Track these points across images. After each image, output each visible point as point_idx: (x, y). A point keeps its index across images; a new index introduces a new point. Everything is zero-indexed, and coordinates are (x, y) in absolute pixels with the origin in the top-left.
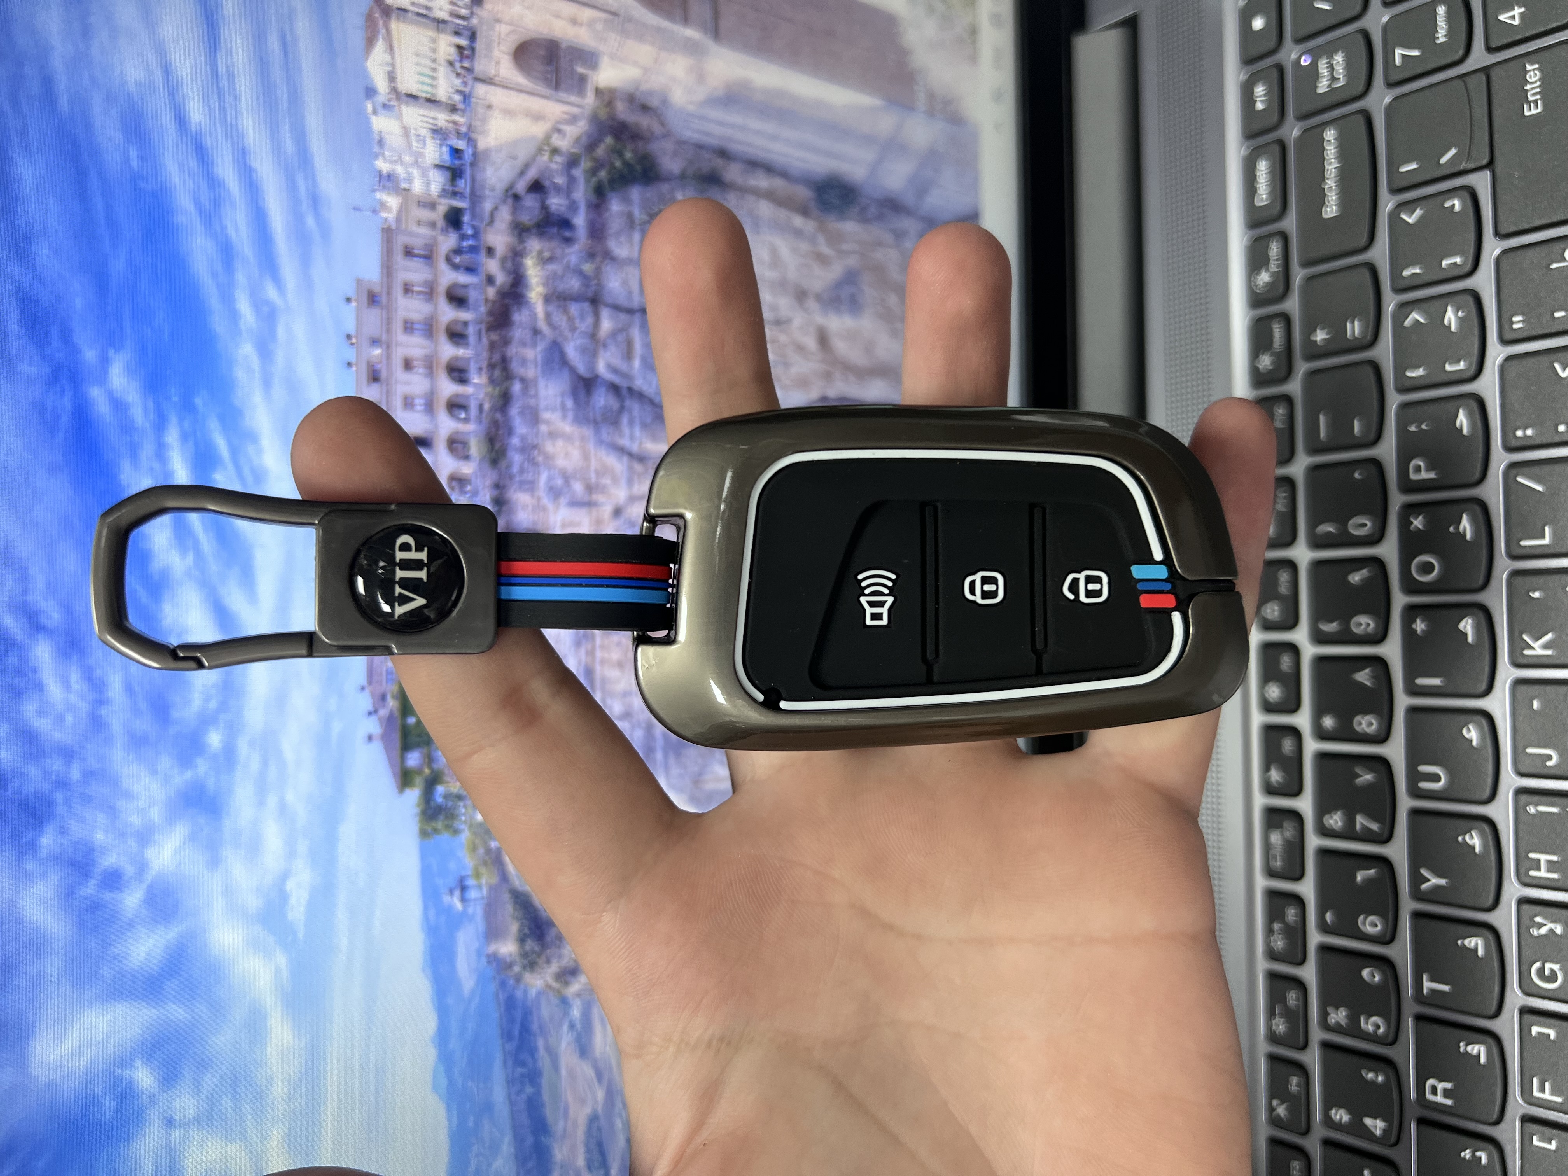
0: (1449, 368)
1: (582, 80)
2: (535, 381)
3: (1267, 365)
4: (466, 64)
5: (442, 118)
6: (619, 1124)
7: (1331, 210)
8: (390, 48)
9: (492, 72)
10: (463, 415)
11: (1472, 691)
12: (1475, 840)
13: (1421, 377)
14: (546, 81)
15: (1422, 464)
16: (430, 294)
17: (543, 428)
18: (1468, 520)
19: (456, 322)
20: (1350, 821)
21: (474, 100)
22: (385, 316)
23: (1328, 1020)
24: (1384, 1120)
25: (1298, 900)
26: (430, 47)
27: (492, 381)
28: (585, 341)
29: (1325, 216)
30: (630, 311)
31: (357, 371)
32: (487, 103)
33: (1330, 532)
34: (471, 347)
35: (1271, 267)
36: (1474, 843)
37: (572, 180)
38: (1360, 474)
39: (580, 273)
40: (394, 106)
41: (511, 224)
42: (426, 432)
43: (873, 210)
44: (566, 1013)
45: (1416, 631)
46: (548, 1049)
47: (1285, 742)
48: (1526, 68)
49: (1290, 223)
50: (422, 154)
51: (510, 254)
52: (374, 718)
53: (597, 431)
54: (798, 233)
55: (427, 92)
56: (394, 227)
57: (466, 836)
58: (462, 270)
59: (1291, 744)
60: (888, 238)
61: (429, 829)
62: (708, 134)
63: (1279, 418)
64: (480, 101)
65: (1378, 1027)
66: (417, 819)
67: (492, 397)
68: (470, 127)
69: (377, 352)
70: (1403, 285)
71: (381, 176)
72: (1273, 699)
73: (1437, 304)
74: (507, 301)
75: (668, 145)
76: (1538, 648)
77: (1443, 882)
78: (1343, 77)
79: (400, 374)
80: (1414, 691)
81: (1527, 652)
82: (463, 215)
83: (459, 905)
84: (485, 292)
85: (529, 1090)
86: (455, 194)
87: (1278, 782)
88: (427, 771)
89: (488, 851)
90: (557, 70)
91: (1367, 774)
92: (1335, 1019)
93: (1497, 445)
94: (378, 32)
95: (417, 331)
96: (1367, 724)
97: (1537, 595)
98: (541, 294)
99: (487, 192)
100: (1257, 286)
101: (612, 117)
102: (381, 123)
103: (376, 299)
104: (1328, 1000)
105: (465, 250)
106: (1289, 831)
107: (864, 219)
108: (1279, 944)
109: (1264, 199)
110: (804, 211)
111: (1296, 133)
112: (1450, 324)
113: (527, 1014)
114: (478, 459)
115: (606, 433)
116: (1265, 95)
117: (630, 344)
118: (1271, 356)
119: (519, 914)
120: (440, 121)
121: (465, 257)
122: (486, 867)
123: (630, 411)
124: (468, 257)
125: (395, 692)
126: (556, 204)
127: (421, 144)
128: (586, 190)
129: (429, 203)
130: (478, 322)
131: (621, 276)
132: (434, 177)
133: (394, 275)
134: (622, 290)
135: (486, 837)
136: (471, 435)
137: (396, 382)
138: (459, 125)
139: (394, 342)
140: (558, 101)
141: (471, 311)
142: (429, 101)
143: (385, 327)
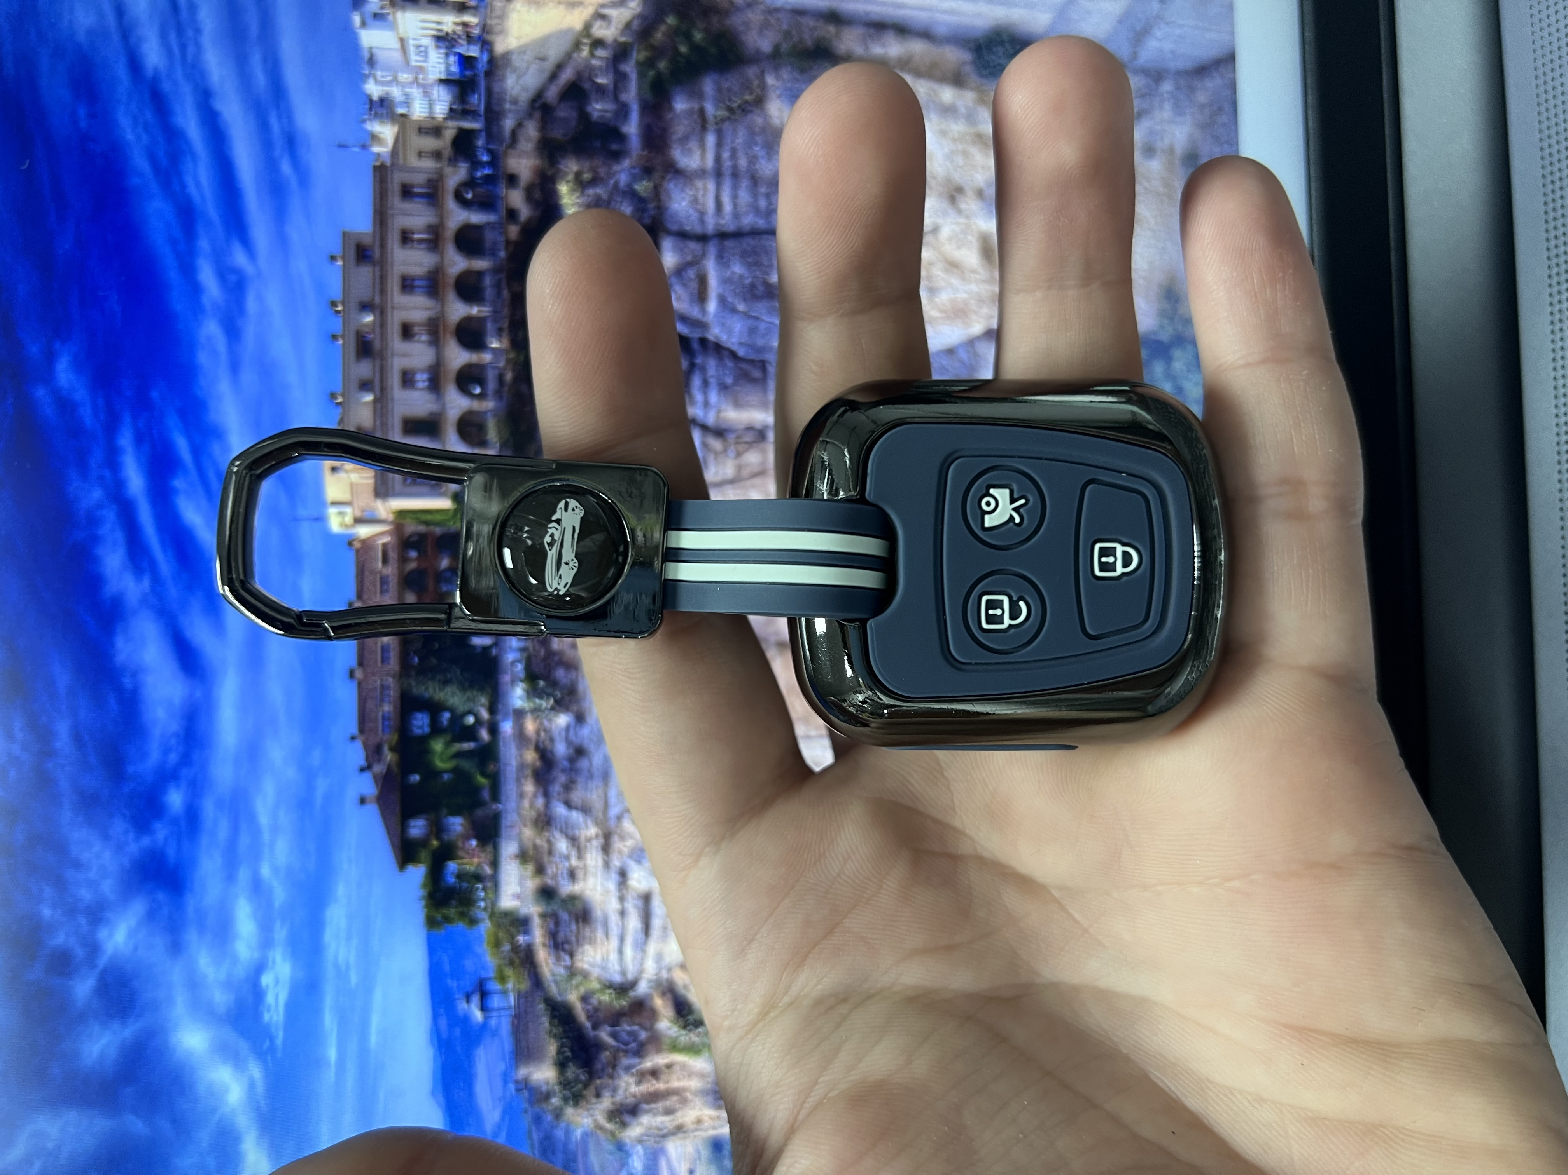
5: (449, 21)
10: (478, 391)
16: (435, 241)
19: (467, 273)
22: (378, 274)
30: (703, 238)
31: (344, 344)
34: (487, 304)
37: (620, 78)
40: (388, 14)
41: (538, 142)
42: (431, 414)
50: (421, 69)
51: (538, 181)
52: (368, 775)
54: (949, 110)
56: (388, 163)
57: (486, 926)
58: (475, 208)
61: (439, 917)
66: (423, 903)
67: (515, 363)
68: (485, 28)
69: (369, 318)
71: (371, 101)
75: (755, 17)
79: (397, 344)
82: (476, 138)
83: (478, 1015)
84: (505, 233)
86: (465, 114)
88: (435, 843)
89: (515, 948)
95: (419, 289)
99: (508, 106)
102: (372, 37)
103: (369, 253)
105: (479, 181)
110: (958, 81)
114: (498, 445)
117: (702, 281)
119: (558, 1030)
120: (447, 23)
121: (480, 190)
122: (514, 968)
123: (703, 370)
124: (484, 190)
125: (394, 742)
126: (600, 111)
127: (423, 56)
128: (640, 88)
129: (433, 129)
130: (496, 271)
131: (691, 193)
132: (439, 96)
133: (390, 222)
134: (691, 211)
135: (513, 930)
136: (489, 415)
137: (393, 355)
138: (471, 27)
139: (389, 305)
141: (487, 258)
142: (431, 2)
143: (378, 287)
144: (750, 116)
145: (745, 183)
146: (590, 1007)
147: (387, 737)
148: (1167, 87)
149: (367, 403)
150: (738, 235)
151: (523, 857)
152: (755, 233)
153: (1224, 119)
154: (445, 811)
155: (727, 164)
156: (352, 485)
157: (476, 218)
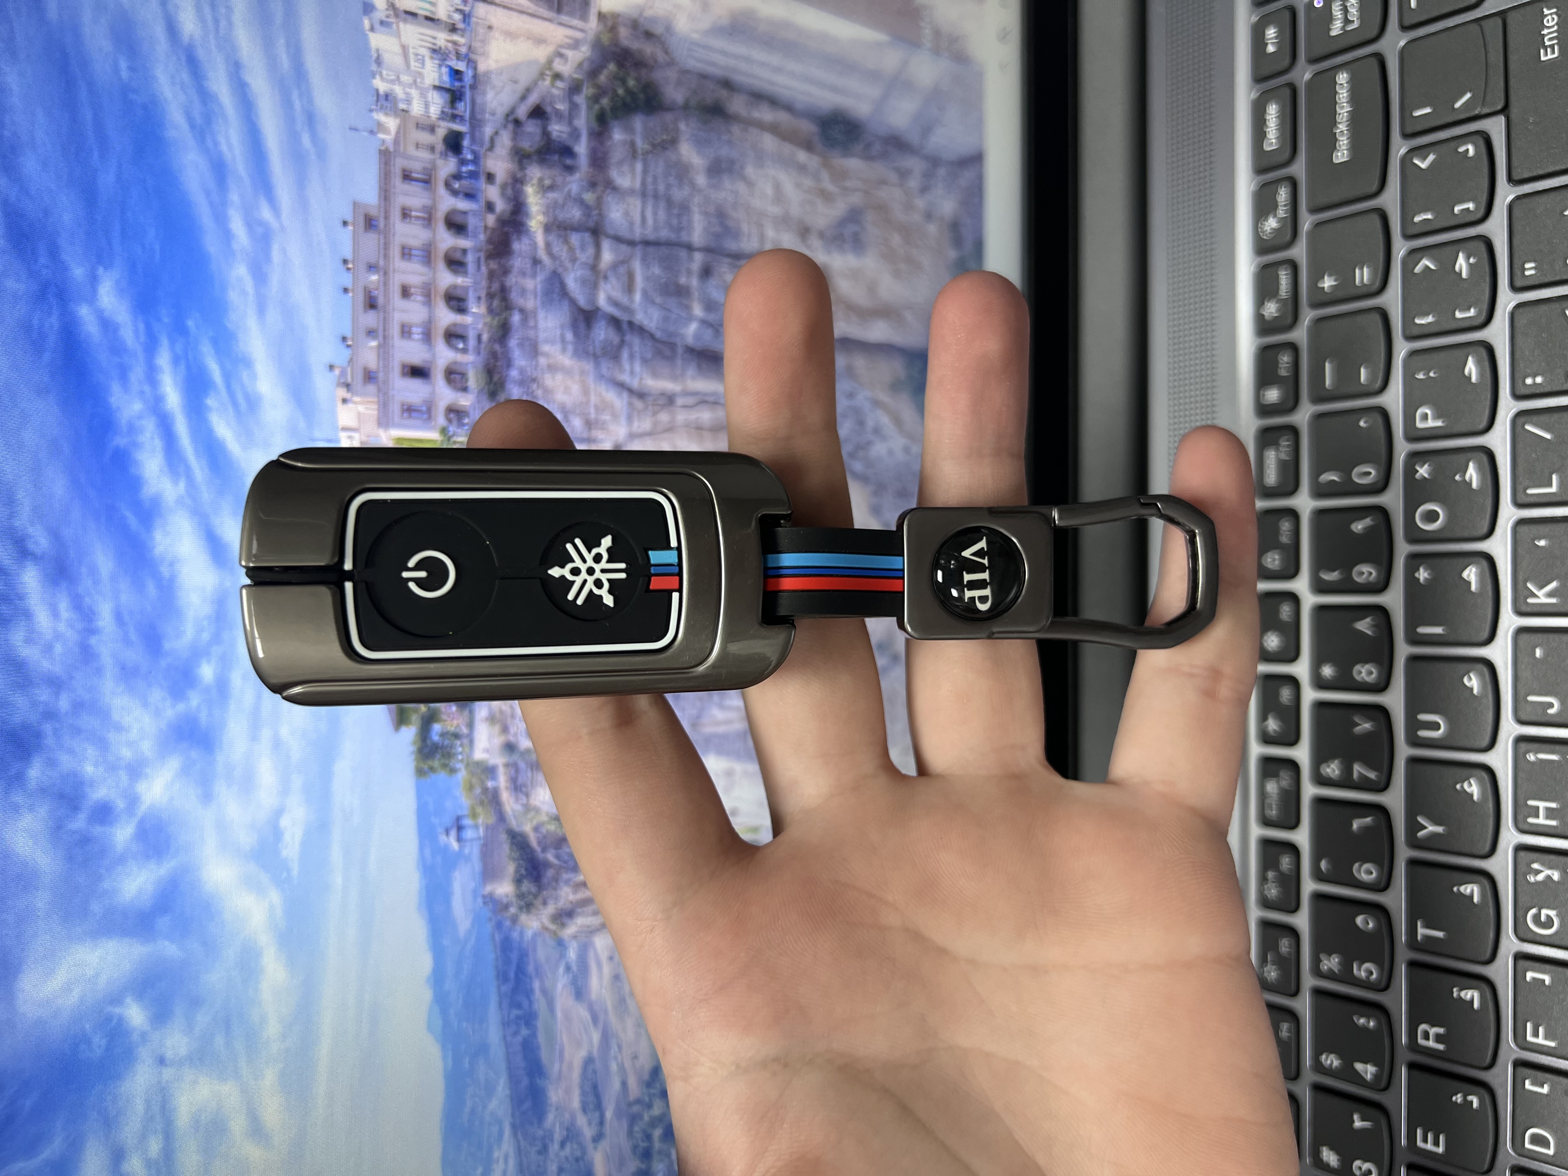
0: (1459, 315)
1: (585, 3)
2: (534, 313)
3: (1272, 313)
5: (442, 38)
6: (614, 1067)
7: (1341, 155)
10: (461, 346)
11: (1475, 639)
12: (1473, 788)
13: (1429, 324)
14: (549, 3)
15: (1429, 412)
16: (428, 220)
17: (542, 361)
18: (1474, 468)
19: (454, 249)
20: (1347, 770)
21: (474, 20)
22: (382, 241)
23: (1321, 967)
24: (1375, 1065)
25: (1293, 849)
27: (490, 311)
28: (587, 273)
29: (1335, 161)
30: (631, 243)
31: (353, 296)
32: (487, 23)
33: (1334, 481)
34: (470, 276)
35: (1279, 213)
36: (1473, 791)
37: (574, 107)
38: (1365, 423)
39: (581, 202)
40: (392, 23)
41: (511, 150)
42: (424, 361)
43: (877, 147)
44: (562, 956)
45: (1419, 579)
46: (544, 992)
47: (1283, 691)
48: (1543, 12)
49: (1299, 169)
50: (420, 74)
51: (510, 181)
53: (597, 364)
54: (802, 169)
55: (426, 10)
56: (392, 149)
57: (462, 774)
58: (460, 196)
59: (1289, 693)
60: (893, 177)
61: (426, 767)
62: (713, 64)
63: (1283, 366)
64: (480, 21)
65: (1372, 973)
66: (413, 757)
67: (490, 326)
68: (470, 48)
69: (374, 278)
70: (1415, 231)
71: (378, 94)
72: (1272, 647)
73: (1448, 250)
74: (506, 229)
75: (671, 74)
76: (1542, 597)
77: (1439, 829)
78: (1357, 19)
79: (397, 301)
80: (1414, 639)
81: (1531, 600)
82: (462, 139)
83: (455, 845)
84: (484, 219)
85: (524, 1032)
86: (454, 117)
87: (1275, 731)
89: (485, 790)
91: (1366, 722)
92: (1327, 965)
93: (1506, 393)
95: (415, 258)
96: (1366, 672)
97: (1542, 543)
98: (540, 223)
99: (487, 116)
100: (1263, 232)
101: (615, 42)
102: (378, 41)
103: (374, 223)
104: (1321, 947)
105: (464, 175)
106: (1286, 780)
107: (868, 157)
108: (1273, 892)
109: (1274, 144)
110: (808, 146)
111: (1307, 76)
112: (1461, 271)
113: (523, 955)
114: (476, 391)
115: (606, 367)
116: (1276, 38)
117: (631, 276)
118: (1277, 303)
119: (516, 855)
120: (440, 41)
121: (465, 182)
122: (483, 807)
123: (631, 346)
124: (468, 182)
126: (558, 131)
127: (420, 63)
128: (588, 117)
129: (428, 125)
130: (477, 250)
131: (623, 207)
132: (433, 99)
133: (392, 199)
134: (623, 221)
135: (483, 776)
136: (470, 367)
137: (393, 309)
138: (459, 46)
139: (391, 267)
140: (560, 24)
141: (470, 239)
142: (428, 18)
143: (382, 252)
144: (667, 152)
145: (662, 204)
146: (538, 835)
149: (372, 348)
150: (656, 244)
151: (492, 719)
152: (669, 244)
155: (650, 187)
156: (359, 415)
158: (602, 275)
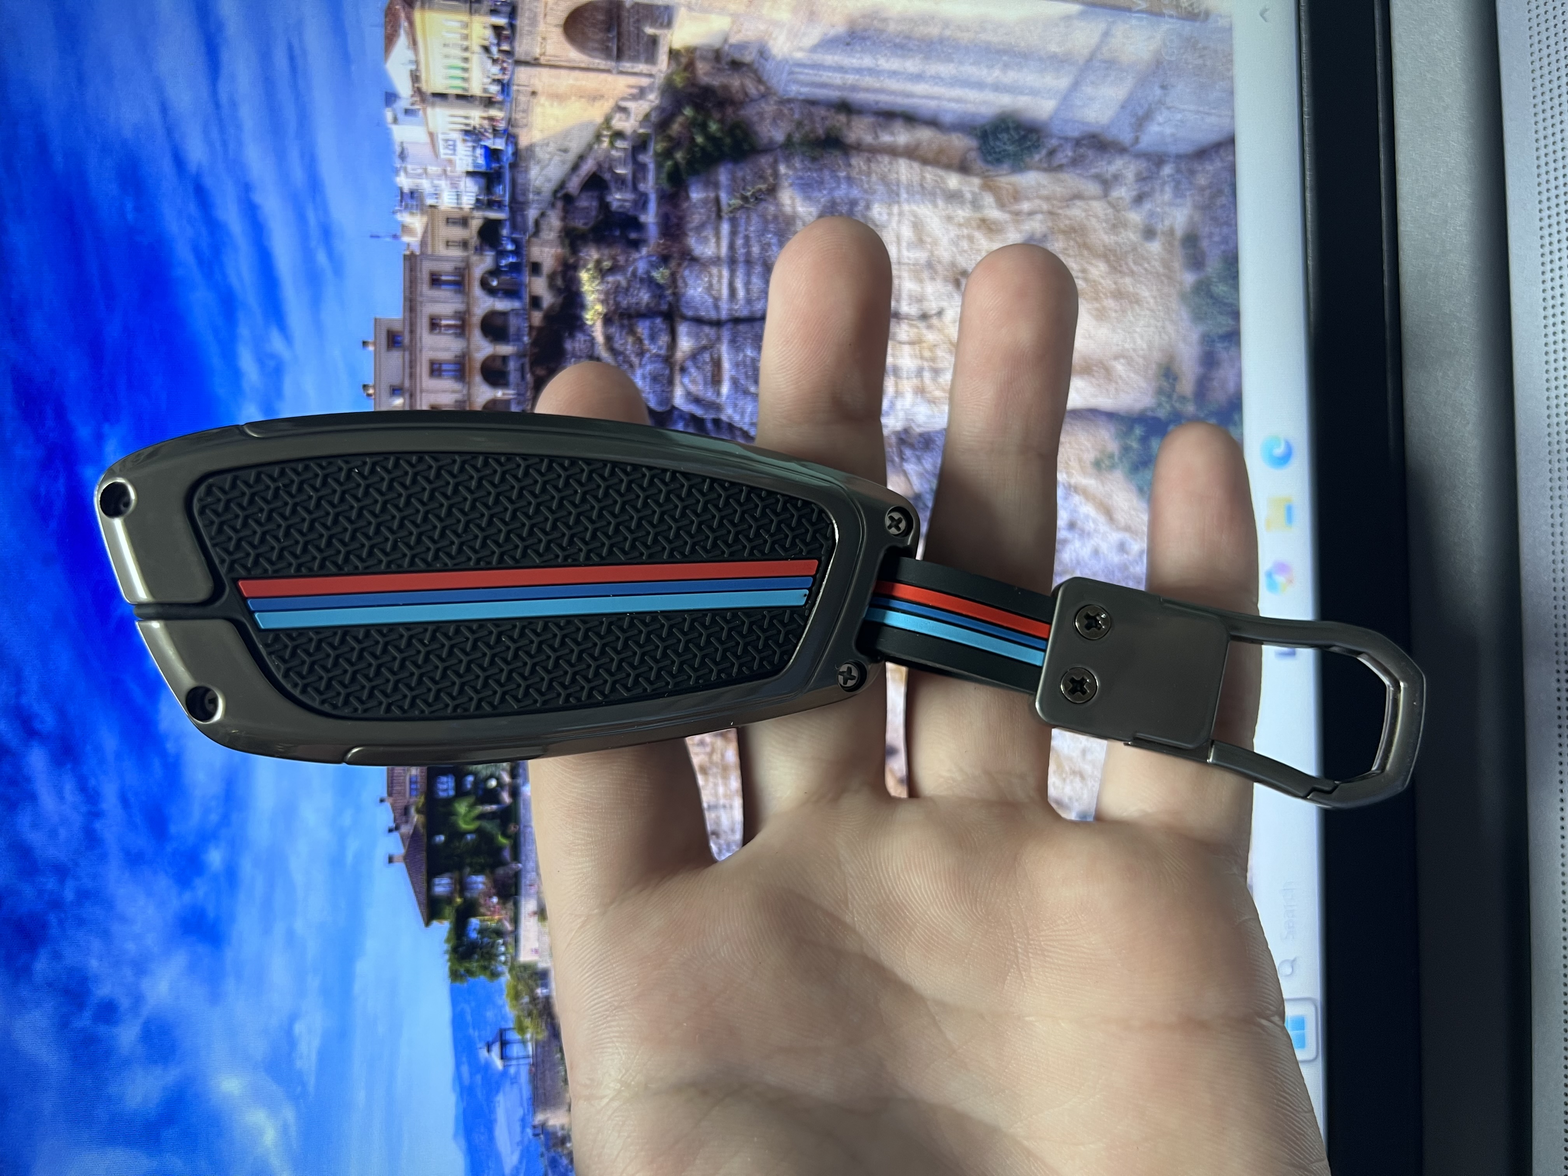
1: (654, 41)
4: (505, 47)
5: (476, 116)
8: (414, 43)
9: (537, 51)
14: (606, 52)
16: (461, 328)
19: (492, 358)
21: (515, 88)
22: (408, 358)
26: (462, 34)
28: (659, 367)
30: (717, 324)
32: (530, 89)
34: (512, 387)
37: (640, 169)
40: (419, 109)
41: (560, 232)
43: (1066, 153)
50: (450, 162)
51: (560, 269)
52: (396, 835)
54: (954, 197)
55: (457, 88)
56: (418, 253)
57: (506, 978)
58: (500, 295)
60: (1092, 188)
61: (462, 970)
62: (824, 85)
64: (521, 88)
66: (447, 957)
68: (510, 122)
69: (399, 402)
71: (402, 193)
74: (556, 327)
75: (769, 108)
82: (501, 228)
83: (499, 1064)
84: (529, 319)
86: (491, 205)
88: (459, 900)
89: (534, 999)
90: (619, 35)
94: (399, 26)
95: (446, 374)
98: (600, 314)
99: (531, 196)
101: (692, 82)
102: (403, 132)
103: (398, 339)
105: (504, 269)
107: (1052, 167)
110: (963, 168)
117: (717, 364)
120: (474, 118)
121: (505, 278)
122: (532, 1018)
124: (508, 278)
125: (420, 805)
126: (619, 200)
127: (451, 149)
128: (657, 178)
129: (460, 219)
130: (520, 355)
131: (706, 279)
132: (466, 187)
133: (419, 308)
134: (706, 297)
135: (531, 982)
138: (497, 121)
139: (418, 389)
140: (622, 73)
141: (512, 343)
142: (459, 97)
143: (407, 371)
144: (763, 205)
145: (758, 269)
147: (413, 800)
148: (1167, 170)
150: (746, 320)
153: (1223, 200)
154: (468, 870)
155: (742, 251)
157: (501, 305)
158: (677, 368)
